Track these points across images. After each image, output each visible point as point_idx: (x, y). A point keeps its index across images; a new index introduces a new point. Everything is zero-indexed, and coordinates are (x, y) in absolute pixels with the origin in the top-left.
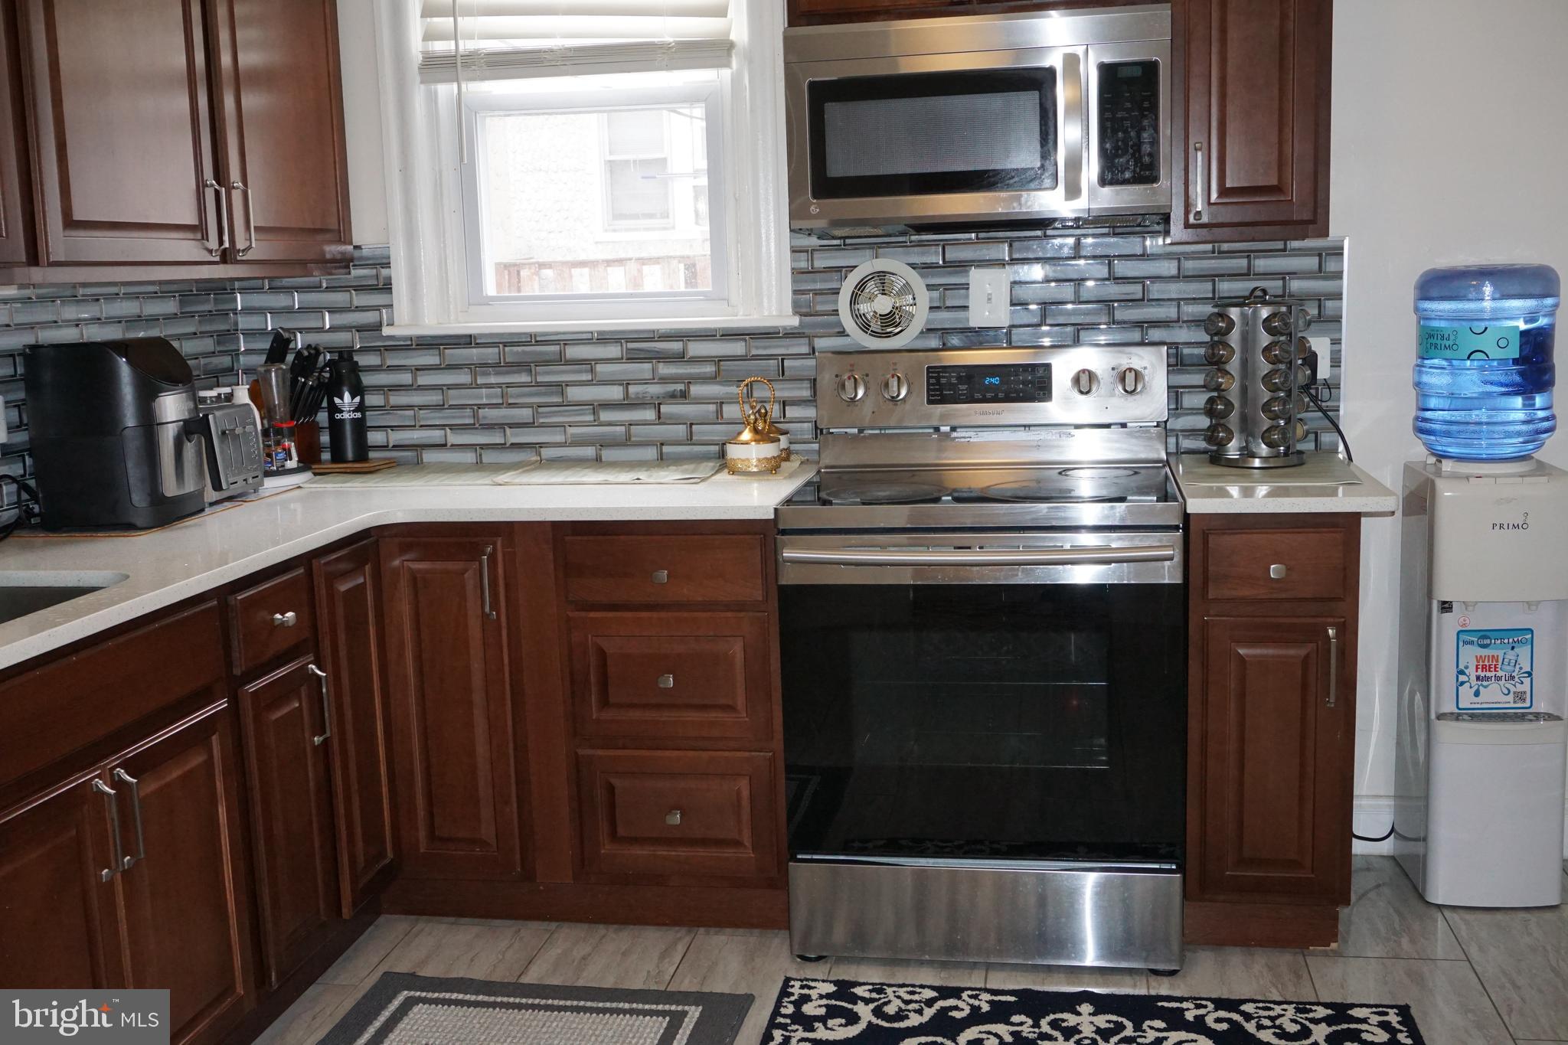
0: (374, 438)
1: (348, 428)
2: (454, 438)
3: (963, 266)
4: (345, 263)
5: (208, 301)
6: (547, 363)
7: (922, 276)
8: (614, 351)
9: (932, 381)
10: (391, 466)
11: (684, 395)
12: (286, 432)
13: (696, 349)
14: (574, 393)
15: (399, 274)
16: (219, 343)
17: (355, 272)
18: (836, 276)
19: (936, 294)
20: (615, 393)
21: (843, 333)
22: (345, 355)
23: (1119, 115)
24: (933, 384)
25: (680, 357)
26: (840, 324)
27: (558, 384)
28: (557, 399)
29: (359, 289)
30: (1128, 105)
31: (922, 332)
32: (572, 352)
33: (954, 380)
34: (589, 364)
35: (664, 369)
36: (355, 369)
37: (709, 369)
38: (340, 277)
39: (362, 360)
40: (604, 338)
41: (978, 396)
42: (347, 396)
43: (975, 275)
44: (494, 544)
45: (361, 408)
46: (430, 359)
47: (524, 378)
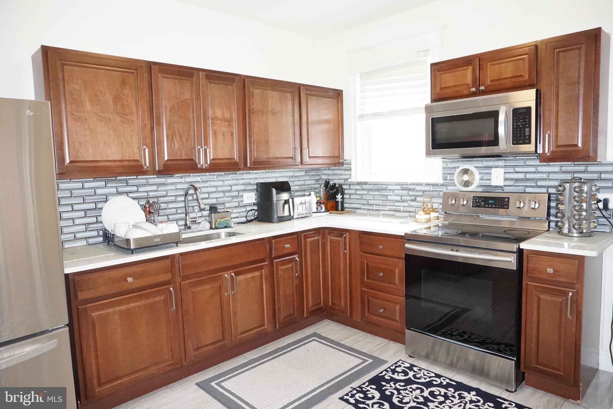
0: (346, 205)
1: (340, 203)
2: (363, 207)
3: (491, 167)
4: (342, 164)
5: (314, 172)
6: (383, 190)
7: (478, 170)
8: (399, 187)
9: (474, 201)
10: (348, 212)
11: (415, 200)
12: (322, 203)
13: (418, 188)
14: (389, 198)
15: (353, 166)
16: (316, 182)
17: (345, 166)
18: (454, 169)
19: (482, 175)
20: (399, 198)
21: (455, 185)
22: (340, 185)
23: (519, 124)
24: (474, 202)
25: (414, 190)
26: (454, 183)
27: (385, 195)
28: (385, 199)
29: (345, 170)
30: (521, 121)
31: (477, 186)
32: (389, 187)
33: (480, 201)
34: (393, 190)
35: (410, 193)
36: (342, 189)
37: (421, 193)
38: (341, 168)
39: (344, 187)
40: (397, 184)
41: (487, 206)
42: (339, 195)
43: (494, 170)
44: (346, 234)
45: (343, 198)
46: (359, 187)
47: (378, 193)
